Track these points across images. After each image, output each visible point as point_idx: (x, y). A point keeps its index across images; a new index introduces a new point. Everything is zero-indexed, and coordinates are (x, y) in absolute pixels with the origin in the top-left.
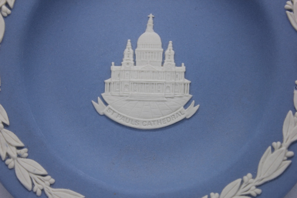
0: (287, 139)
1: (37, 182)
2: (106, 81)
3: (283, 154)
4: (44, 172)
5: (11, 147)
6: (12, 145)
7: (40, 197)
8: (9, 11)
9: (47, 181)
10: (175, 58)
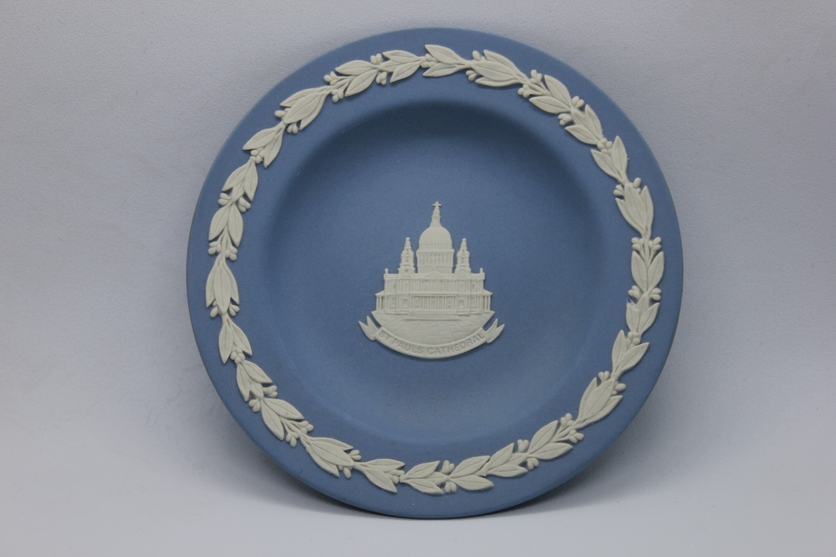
0: (617, 368)
1: (290, 429)
2: (377, 294)
3: (611, 387)
4: (299, 415)
5: (256, 384)
6: (256, 382)
7: (295, 447)
8: (248, 205)
9: (303, 427)
10: (470, 262)
